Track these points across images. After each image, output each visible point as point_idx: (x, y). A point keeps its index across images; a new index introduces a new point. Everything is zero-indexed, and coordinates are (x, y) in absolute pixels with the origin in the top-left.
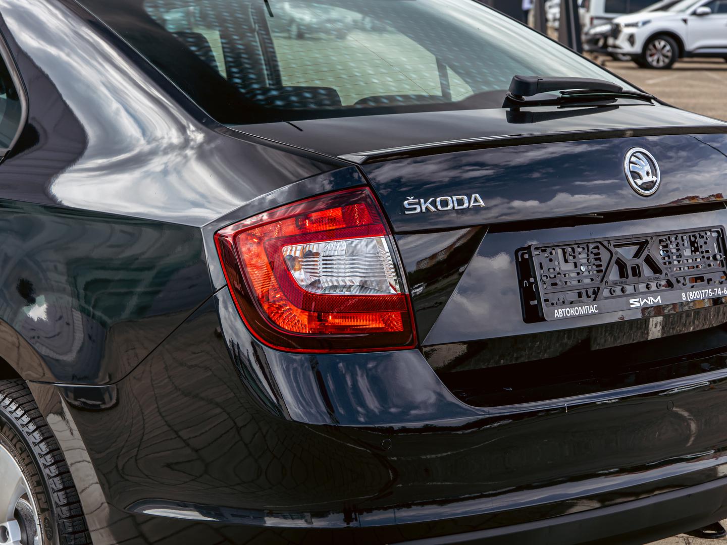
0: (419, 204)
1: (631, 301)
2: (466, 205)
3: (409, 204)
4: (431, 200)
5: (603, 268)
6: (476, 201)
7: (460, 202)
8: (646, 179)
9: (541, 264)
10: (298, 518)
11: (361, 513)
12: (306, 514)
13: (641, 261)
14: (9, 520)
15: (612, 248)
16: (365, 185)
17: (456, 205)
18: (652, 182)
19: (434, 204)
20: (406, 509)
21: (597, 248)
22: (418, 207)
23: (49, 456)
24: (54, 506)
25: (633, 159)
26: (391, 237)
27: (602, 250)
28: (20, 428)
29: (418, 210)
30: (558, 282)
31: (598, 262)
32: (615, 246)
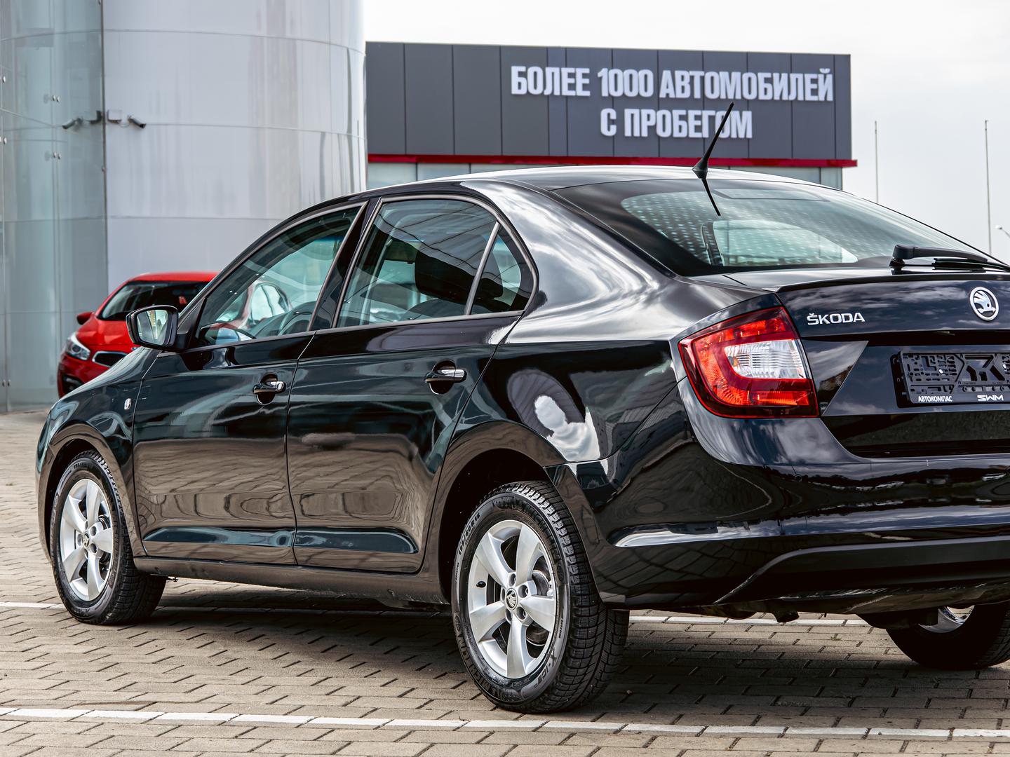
0: (818, 318)
1: (979, 396)
2: (851, 320)
3: (811, 318)
4: (826, 315)
5: (957, 372)
6: (858, 317)
7: (847, 318)
8: (986, 309)
9: (908, 365)
10: (739, 526)
11: (782, 520)
12: (744, 523)
13: (987, 371)
14: (528, 580)
15: (964, 359)
16: (780, 306)
17: (844, 319)
18: (992, 311)
19: (828, 318)
20: (815, 517)
21: (953, 358)
22: (817, 320)
23: (560, 522)
24: (565, 556)
25: (977, 295)
26: (799, 340)
27: (956, 360)
28: (538, 506)
29: (817, 323)
30: (922, 378)
31: (952, 368)
32: (967, 358)
